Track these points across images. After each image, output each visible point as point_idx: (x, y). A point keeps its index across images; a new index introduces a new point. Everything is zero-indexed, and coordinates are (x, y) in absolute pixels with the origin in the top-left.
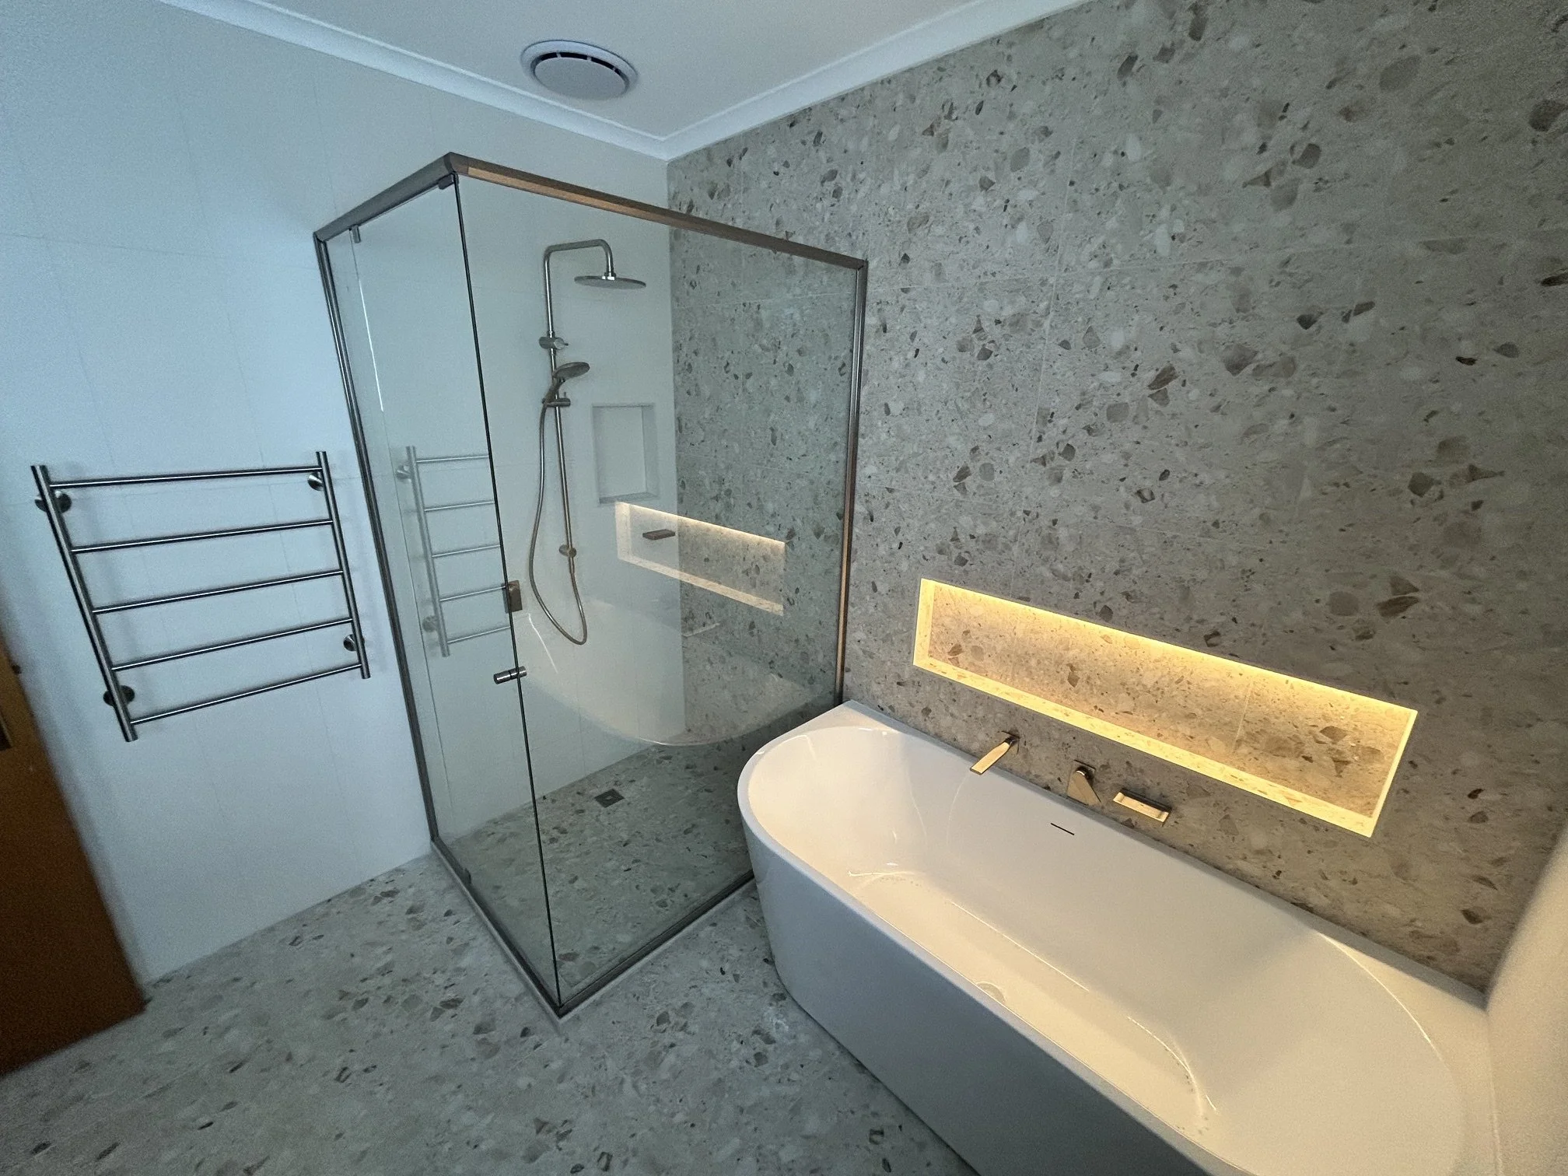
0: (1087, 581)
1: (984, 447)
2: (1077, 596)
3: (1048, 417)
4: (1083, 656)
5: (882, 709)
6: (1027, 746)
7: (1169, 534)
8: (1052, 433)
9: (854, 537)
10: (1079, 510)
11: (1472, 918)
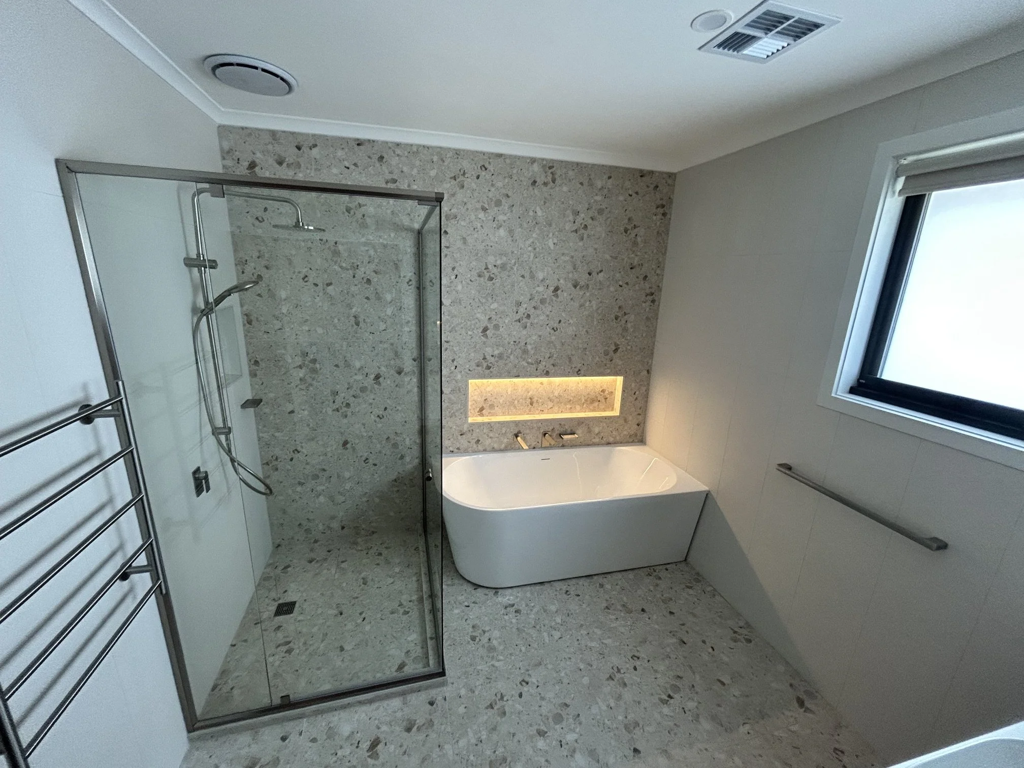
0: (540, 363)
1: (494, 317)
2: (537, 370)
3: (519, 304)
4: (534, 393)
5: (453, 452)
6: (525, 435)
7: (563, 341)
8: (522, 310)
10: (534, 338)
11: (638, 425)
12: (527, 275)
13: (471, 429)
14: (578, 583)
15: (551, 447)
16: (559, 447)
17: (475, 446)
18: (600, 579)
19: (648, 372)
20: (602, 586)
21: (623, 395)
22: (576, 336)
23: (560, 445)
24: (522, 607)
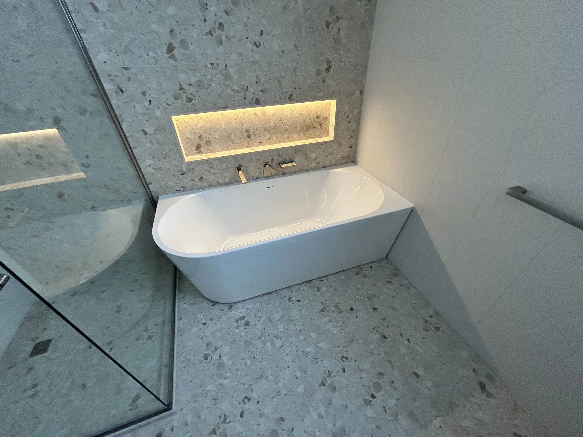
0: (247, 90)
1: (176, 29)
2: (245, 98)
3: (205, 7)
4: (249, 125)
5: (179, 191)
6: (246, 168)
7: (269, 60)
8: (210, 16)
11: (351, 147)
13: (190, 168)
14: (299, 289)
15: (273, 176)
16: (280, 175)
17: (200, 183)
18: (318, 283)
19: (361, 92)
20: (318, 289)
21: (336, 120)
23: (281, 173)
24: (251, 318)
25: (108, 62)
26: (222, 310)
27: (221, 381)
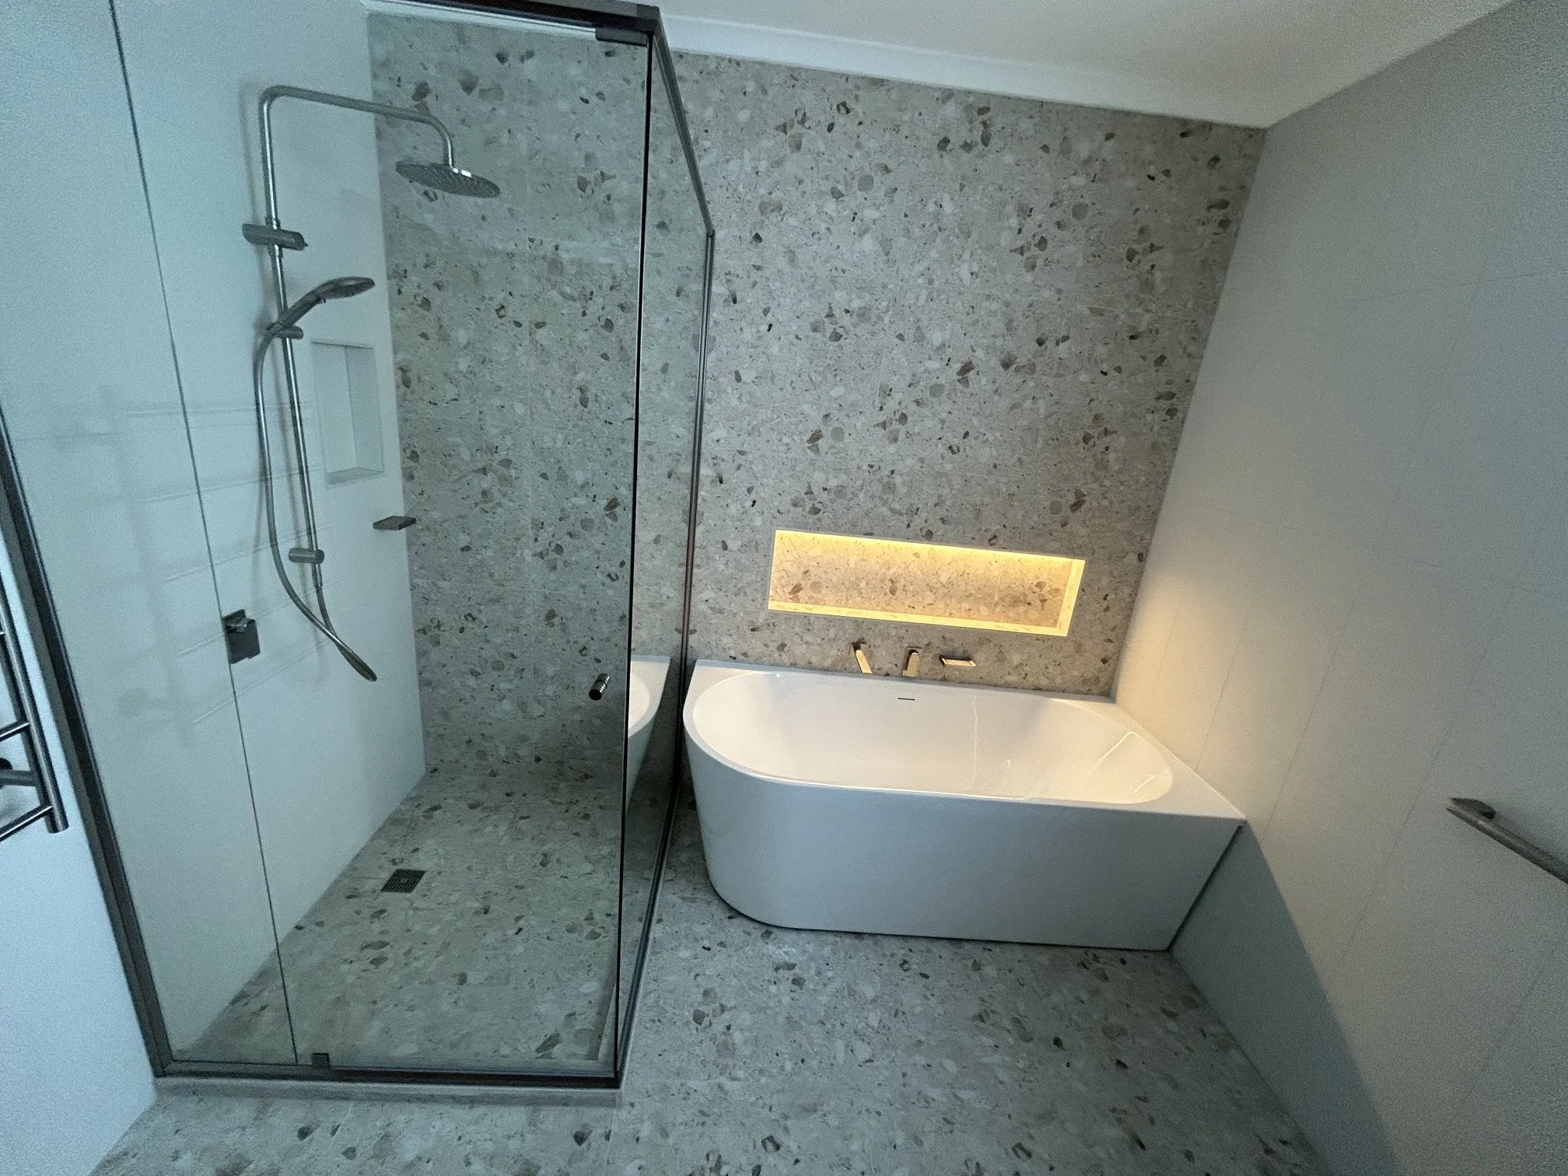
0: (916, 514)
1: (835, 414)
2: (909, 526)
3: (887, 392)
4: (900, 571)
5: (735, 658)
6: (872, 648)
7: (969, 475)
8: (891, 404)
9: (700, 500)
11: (1104, 661)
12: (909, 335)
13: (771, 621)
14: (929, 951)
15: (920, 679)
16: (935, 679)
17: (776, 654)
18: (978, 953)
19: (1141, 557)
20: (977, 966)
21: (1079, 598)
22: (995, 466)
23: (940, 677)
25: (722, 441)
26: (749, 934)
27: (723, 1080)
